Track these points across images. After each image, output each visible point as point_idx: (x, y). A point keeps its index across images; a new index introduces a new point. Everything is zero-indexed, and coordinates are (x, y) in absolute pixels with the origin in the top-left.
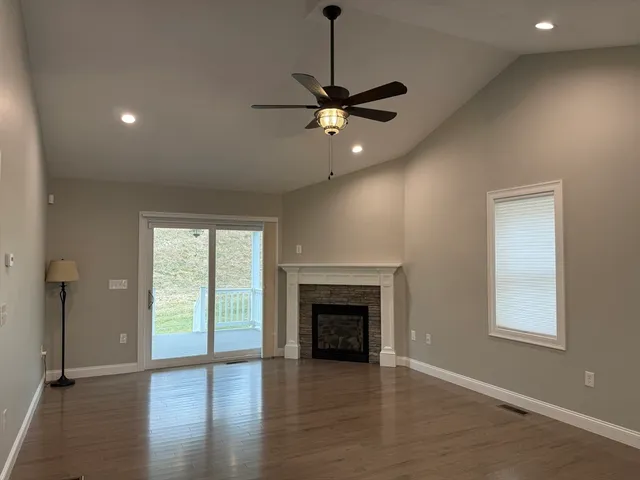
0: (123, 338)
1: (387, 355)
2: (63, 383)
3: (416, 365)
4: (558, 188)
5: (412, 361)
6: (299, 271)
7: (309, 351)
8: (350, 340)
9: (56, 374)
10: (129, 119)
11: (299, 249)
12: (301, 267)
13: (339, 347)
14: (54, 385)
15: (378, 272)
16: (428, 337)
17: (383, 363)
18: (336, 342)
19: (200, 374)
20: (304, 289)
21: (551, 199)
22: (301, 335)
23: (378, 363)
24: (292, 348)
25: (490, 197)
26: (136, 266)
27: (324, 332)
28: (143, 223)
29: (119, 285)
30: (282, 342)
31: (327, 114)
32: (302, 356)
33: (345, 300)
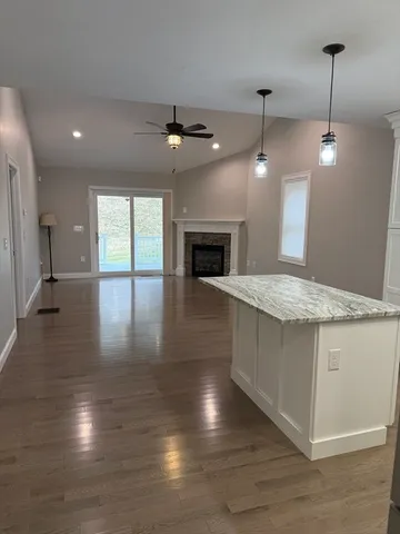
0: (83, 259)
2: (52, 280)
4: (309, 175)
6: (184, 224)
7: (190, 272)
9: (48, 276)
10: (77, 134)
11: (185, 210)
12: (186, 221)
13: (208, 270)
14: (47, 281)
18: (206, 268)
19: (127, 282)
20: (187, 235)
21: (306, 181)
22: (185, 262)
24: (180, 270)
26: (88, 217)
28: (91, 192)
29: (79, 228)
30: (175, 266)
32: (186, 275)
33: (211, 242)
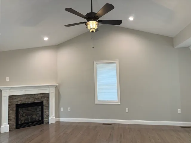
1: (52, 119)
3: (62, 120)
4: (117, 62)
5: (60, 118)
6: (9, 90)
7: (14, 126)
8: (34, 117)
11: (8, 79)
12: (11, 88)
13: (29, 121)
15: (49, 87)
16: (69, 108)
17: (50, 123)
18: (27, 119)
20: (11, 98)
21: (115, 64)
23: (48, 123)
25: (95, 63)
27: (21, 116)
31: (92, 23)
32: (10, 130)
33: (33, 100)
